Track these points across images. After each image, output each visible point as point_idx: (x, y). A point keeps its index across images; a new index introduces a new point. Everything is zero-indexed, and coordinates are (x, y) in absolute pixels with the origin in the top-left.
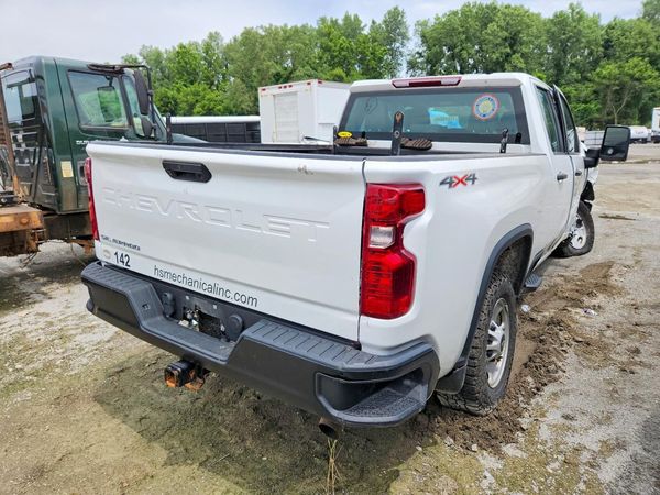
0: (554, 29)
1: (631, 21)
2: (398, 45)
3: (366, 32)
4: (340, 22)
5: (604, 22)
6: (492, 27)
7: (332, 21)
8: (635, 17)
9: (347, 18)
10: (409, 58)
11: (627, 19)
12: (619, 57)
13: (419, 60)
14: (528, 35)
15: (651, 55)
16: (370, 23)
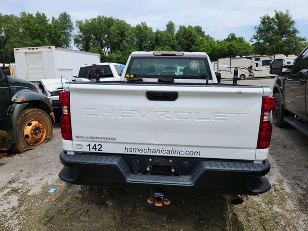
0: (137, 32)
1: (163, 31)
2: (68, 31)
3: (50, 22)
4: (34, 16)
5: (154, 31)
6: (113, 28)
7: (29, 15)
8: (164, 30)
9: (38, 14)
10: (74, 38)
11: (161, 30)
12: (161, 45)
13: (80, 39)
14: (128, 33)
15: (172, 45)
16: (51, 19)
